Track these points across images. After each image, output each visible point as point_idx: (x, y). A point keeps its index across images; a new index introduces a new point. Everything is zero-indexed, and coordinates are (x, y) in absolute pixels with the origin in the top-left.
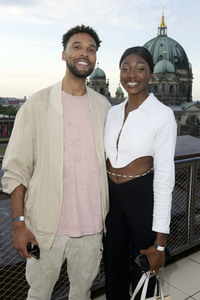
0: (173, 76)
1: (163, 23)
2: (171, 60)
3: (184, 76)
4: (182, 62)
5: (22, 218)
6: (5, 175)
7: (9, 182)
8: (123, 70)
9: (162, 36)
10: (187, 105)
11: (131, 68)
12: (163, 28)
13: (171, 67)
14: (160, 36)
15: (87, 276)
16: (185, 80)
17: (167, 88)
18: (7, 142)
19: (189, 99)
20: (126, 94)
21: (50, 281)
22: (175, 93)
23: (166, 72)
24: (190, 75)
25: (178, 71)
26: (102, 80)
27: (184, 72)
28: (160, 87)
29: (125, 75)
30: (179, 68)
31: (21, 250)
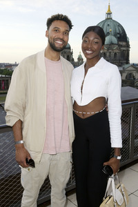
0: (117, 46)
1: (109, 10)
2: (115, 35)
3: (124, 47)
4: (122, 37)
5: (22, 142)
6: (8, 114)
7: (11, 118)
8: (84, 42)
9: (109, 19)
10: (126, 66)
11: (89, 41)
12: (109, 13)
13: (115, 40)
14: (107, 19)
15: (62, 180)
16: (124, 49)
17: (113, 54)
18: (6, 93)
19: (127, 62)
20: (85, 59)
21: (37, 185)
22: (118, 58)
23: (112, 44)
24: (128, 46)
25: (120, 43)
26: (68, 50)
27: (124, 44)
28: (108, 54)
29: (85, 45)
30: (120, 41)
31: (22, 162)
